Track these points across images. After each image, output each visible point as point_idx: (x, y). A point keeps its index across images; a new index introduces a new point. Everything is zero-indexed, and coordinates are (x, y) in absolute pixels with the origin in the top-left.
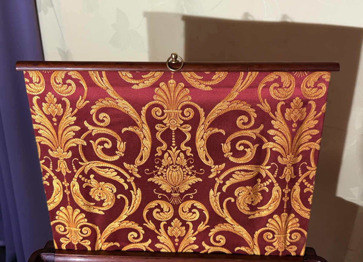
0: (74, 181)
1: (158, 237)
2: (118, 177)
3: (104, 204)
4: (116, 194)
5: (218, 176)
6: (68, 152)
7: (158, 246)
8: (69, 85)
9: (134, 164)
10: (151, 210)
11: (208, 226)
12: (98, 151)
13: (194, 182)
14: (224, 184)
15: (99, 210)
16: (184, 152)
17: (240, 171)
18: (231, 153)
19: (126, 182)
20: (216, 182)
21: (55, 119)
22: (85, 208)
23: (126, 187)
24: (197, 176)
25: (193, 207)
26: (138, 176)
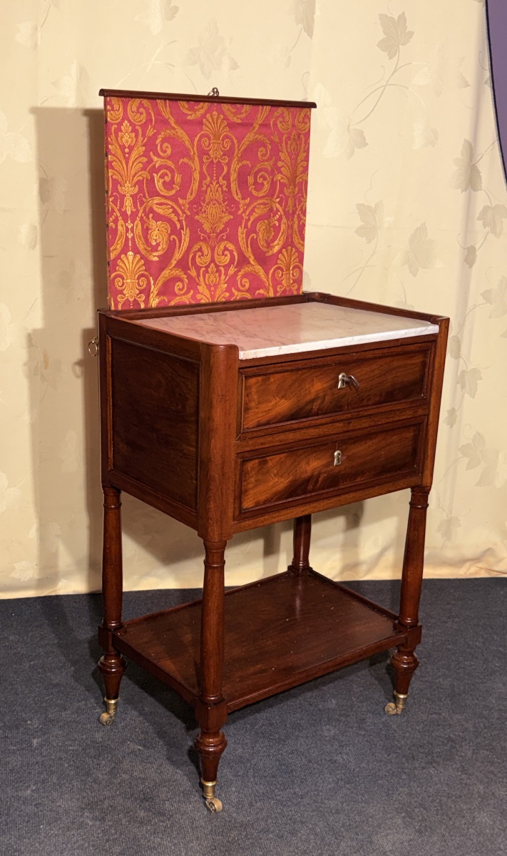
0: (138, 221)
1: (198, 287)
2: (173, 215)
3: (160, 248)
4: (170, 235)
5: (244, 212)
6: (135, 186)
7: (199, 296)
8: (142, 114)
9: (185, 199)
10: (195, 253)
11: (236, 269)
12: (159, 185)
13: (227, 220)
14: (249, 219)
15: (154, 256)
16: (221, 186)
17: (259, 204)
18: (254, 187)
19: (179, 220)
20: (243, 218)
21: (127, 150)
22: (144, 252)
23: (179, 226)
24: (230, 213)
25: (226, 249)
26: (189, 213)
